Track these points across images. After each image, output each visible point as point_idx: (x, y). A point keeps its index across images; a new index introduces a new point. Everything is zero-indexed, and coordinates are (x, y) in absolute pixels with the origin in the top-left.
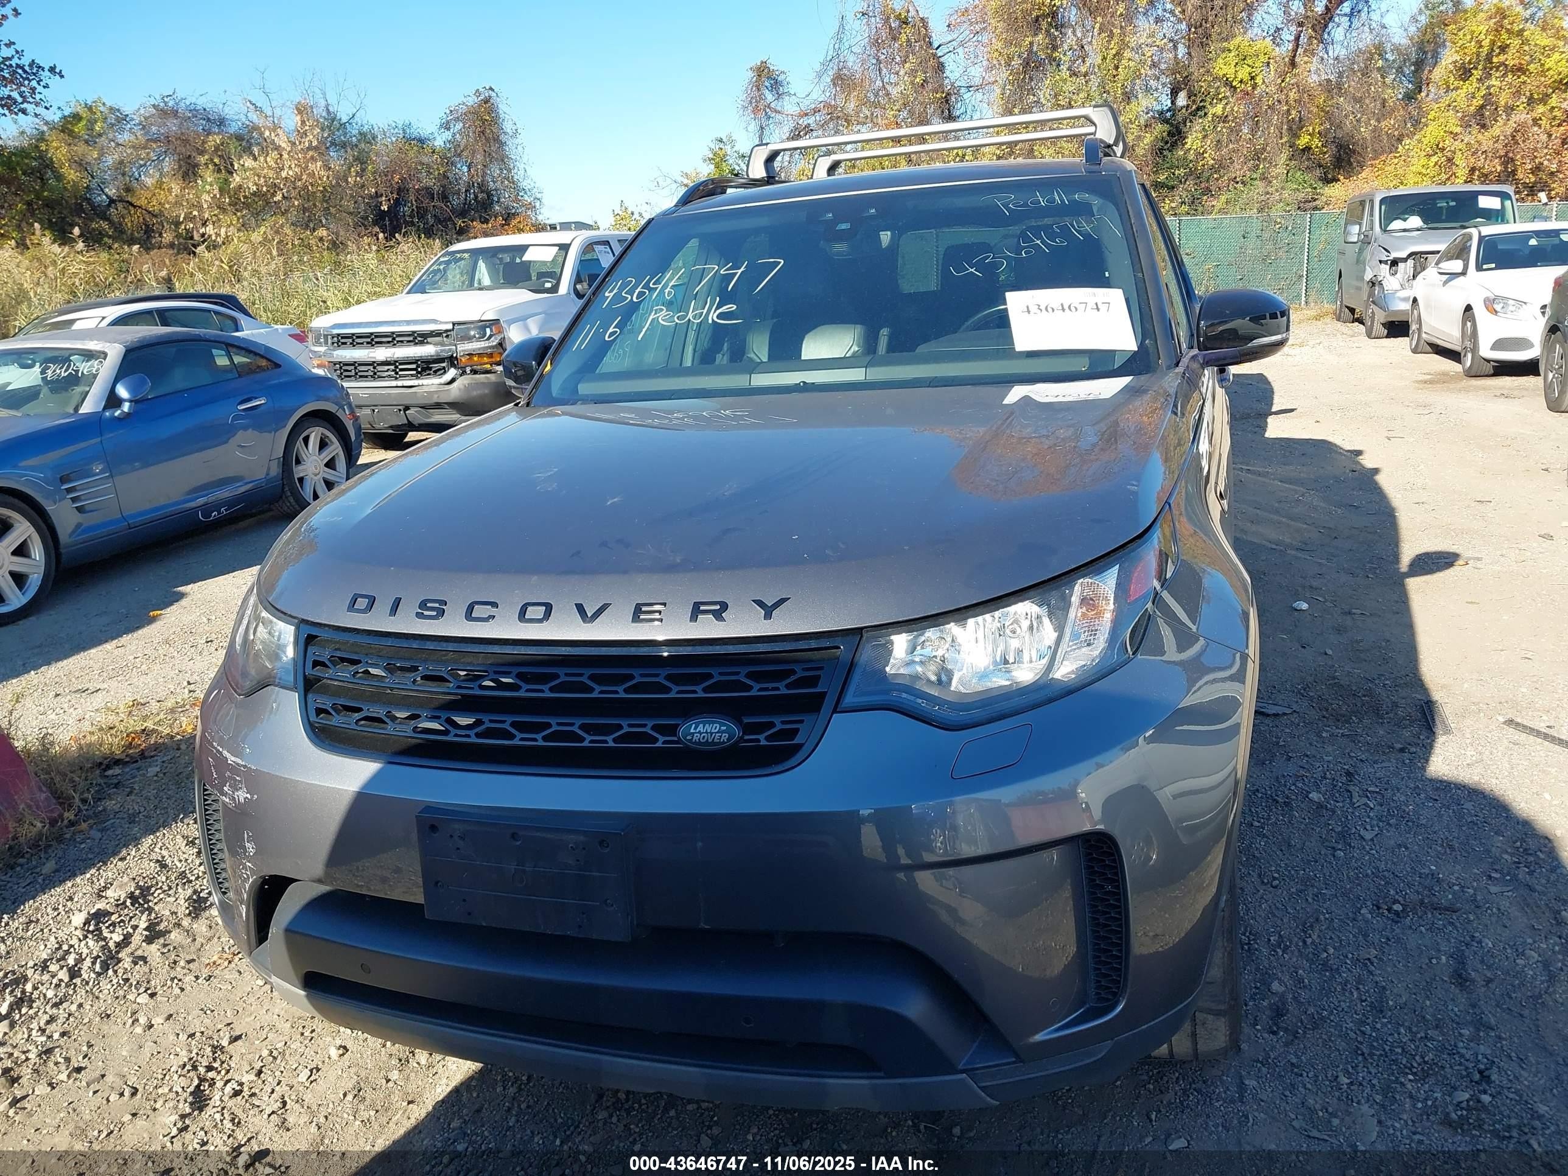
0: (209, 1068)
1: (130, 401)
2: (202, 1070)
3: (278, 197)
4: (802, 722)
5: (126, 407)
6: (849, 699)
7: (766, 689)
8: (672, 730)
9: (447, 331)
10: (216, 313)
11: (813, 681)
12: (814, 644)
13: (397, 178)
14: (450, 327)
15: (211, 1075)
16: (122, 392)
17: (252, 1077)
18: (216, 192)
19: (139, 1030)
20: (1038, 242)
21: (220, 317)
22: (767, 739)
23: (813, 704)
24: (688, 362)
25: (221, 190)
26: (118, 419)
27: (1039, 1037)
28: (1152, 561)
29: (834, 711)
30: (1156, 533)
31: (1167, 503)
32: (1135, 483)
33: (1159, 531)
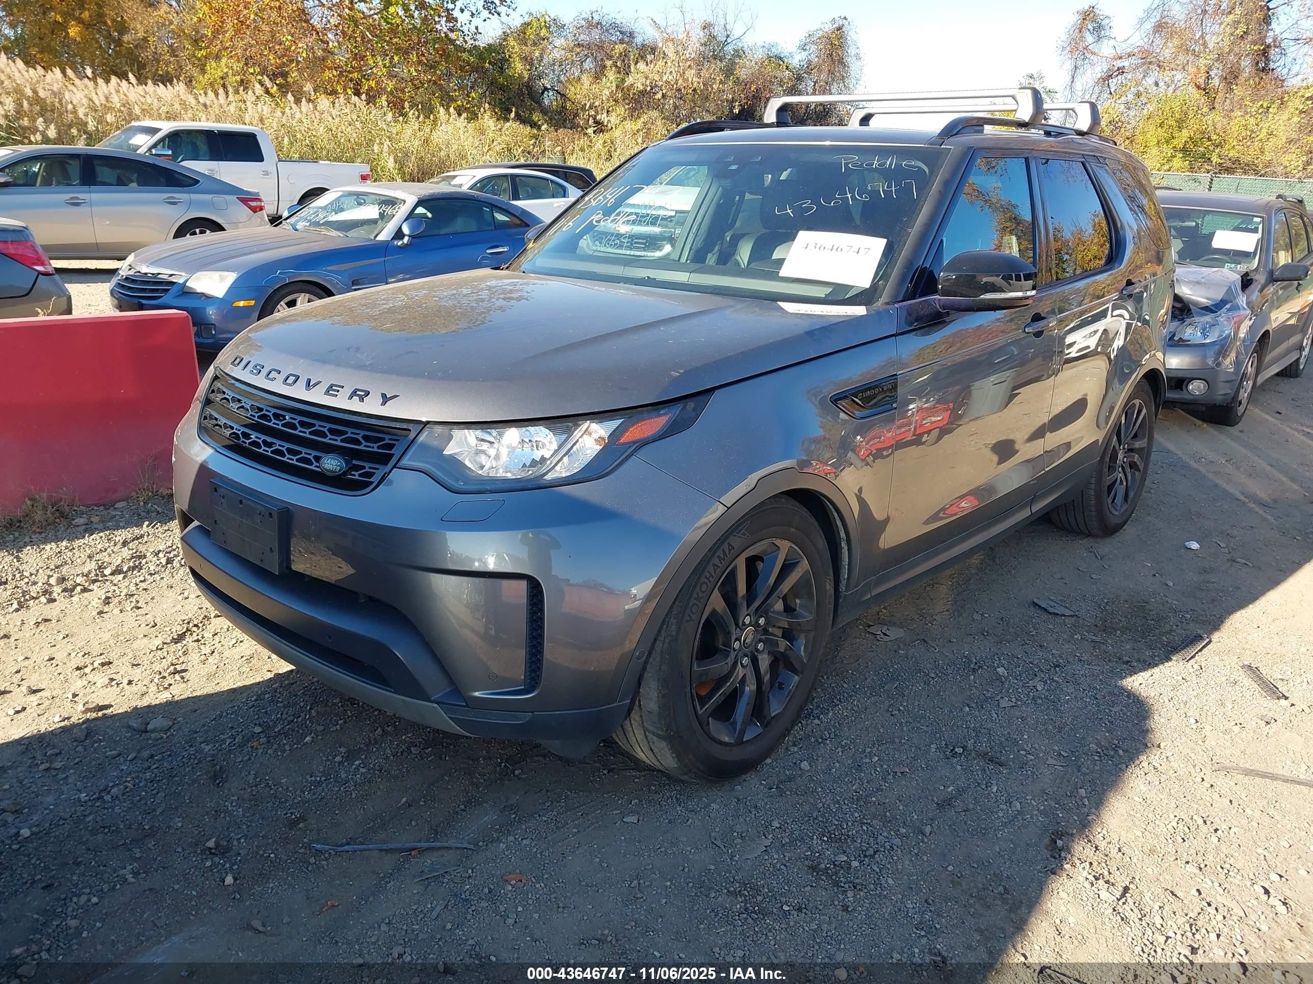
0: (195, 626)
1: (409, 236)
2: (191, 625)
3: (659, 96)
4: (377, 469)
5: (406, 240)
6: (405, 462)
7: (369, 447)
8: (318, 459)
9: (671, 217)
10: (552, 181)
11: (391, 447)
12: (398, 425)
13: (753, 87)
14: (673, 214)
15: (195, 629)
16: (406, 230)
17: (210, 636)
18: (614, 88)
19: (180, 598)
20: (849, 196)
21: (554, 185)
22: (360, 475)
23: (383, 459)
24: (683, 260)
25: (617, 87)
26: (400, 247)
27: (477, 694)
28: (658, 422)
29: (394, 467)
30: (679, 406)
31: (711, 390)
32: (681, 371)
33: (691, 405)
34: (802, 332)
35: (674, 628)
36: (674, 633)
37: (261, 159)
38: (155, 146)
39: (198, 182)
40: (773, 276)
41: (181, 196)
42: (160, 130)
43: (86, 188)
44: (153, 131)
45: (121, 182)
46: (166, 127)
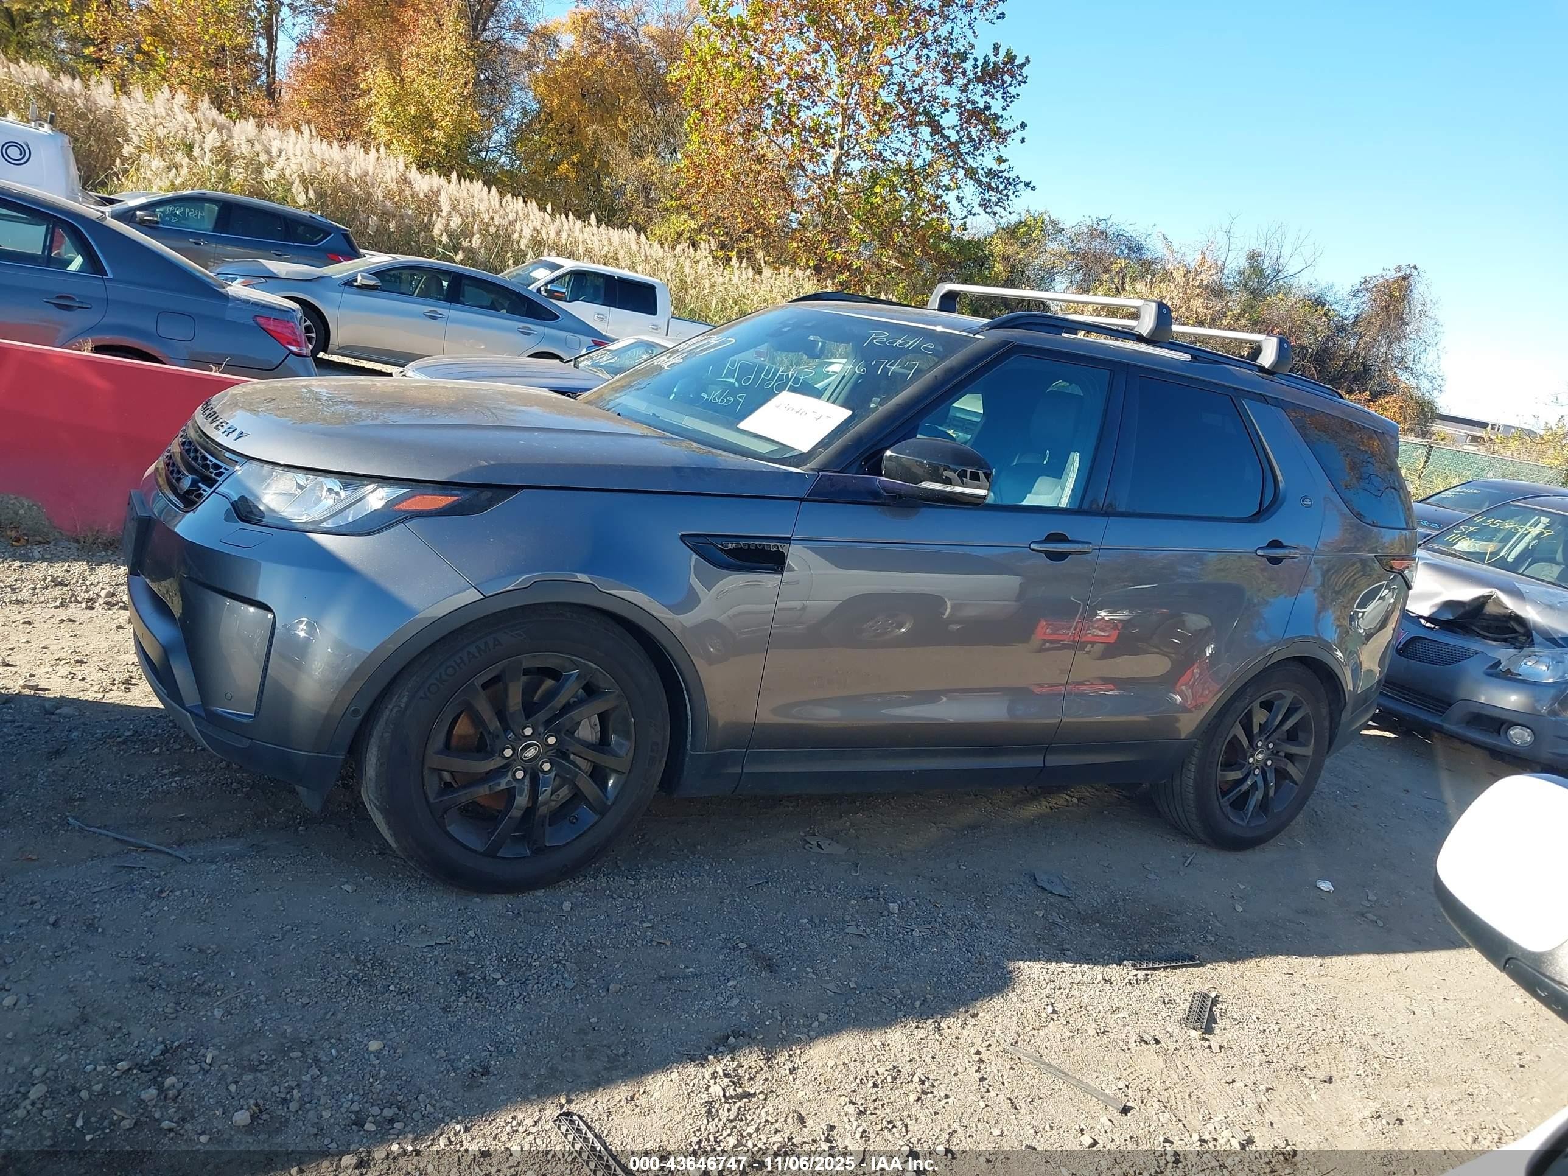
7: (211, 472)
28: (442, 501)
29: (214, 492)
30: (474, 492)
31: (517, 488)
32: (492, 463)
33: (486, 494)
34: (670, 465)
35: (405, 699)
36: (403, 705)
37: (653, 311)
38: (552, 282)
39: (558, 317)
40: (733, 425)
41: (536, 328)
42: (563, 267)
43: (448, 304)
44: (555, 267)
45: (493, 307)
46: (569, 264)
